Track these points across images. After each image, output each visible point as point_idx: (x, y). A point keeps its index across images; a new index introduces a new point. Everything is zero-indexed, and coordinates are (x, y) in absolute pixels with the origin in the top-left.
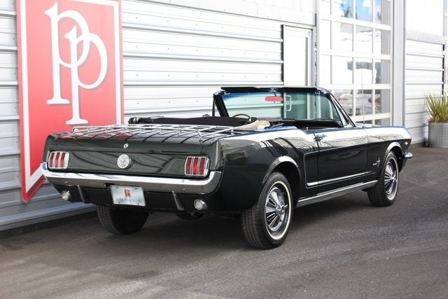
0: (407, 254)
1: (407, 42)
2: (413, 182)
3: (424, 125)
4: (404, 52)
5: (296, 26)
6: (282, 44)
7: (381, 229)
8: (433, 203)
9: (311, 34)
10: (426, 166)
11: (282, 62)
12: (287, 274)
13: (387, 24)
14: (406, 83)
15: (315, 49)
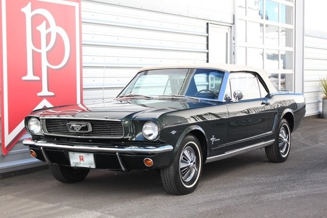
0: (295, 196)
1: (305, 37)
2: (308, 144)
3: (319, 102)
4: (303, 46)
5: (219, 24)
6: (208, 37)
7: (278, 177)
8: (321, 159)
9: (230, 30)
10: (318, 132)
11: (207, 51)
12: (201, 210)
13: (290, 24)
14: (305, 69)
15: (233, 42)
